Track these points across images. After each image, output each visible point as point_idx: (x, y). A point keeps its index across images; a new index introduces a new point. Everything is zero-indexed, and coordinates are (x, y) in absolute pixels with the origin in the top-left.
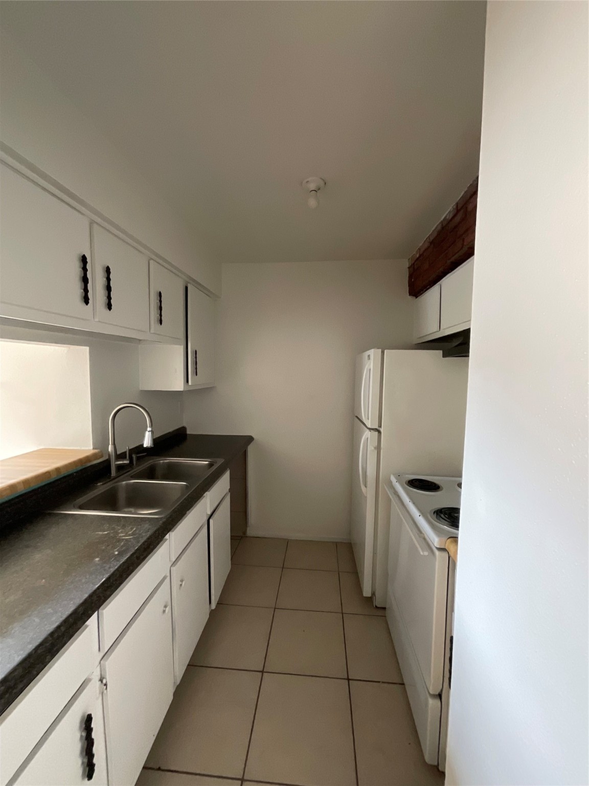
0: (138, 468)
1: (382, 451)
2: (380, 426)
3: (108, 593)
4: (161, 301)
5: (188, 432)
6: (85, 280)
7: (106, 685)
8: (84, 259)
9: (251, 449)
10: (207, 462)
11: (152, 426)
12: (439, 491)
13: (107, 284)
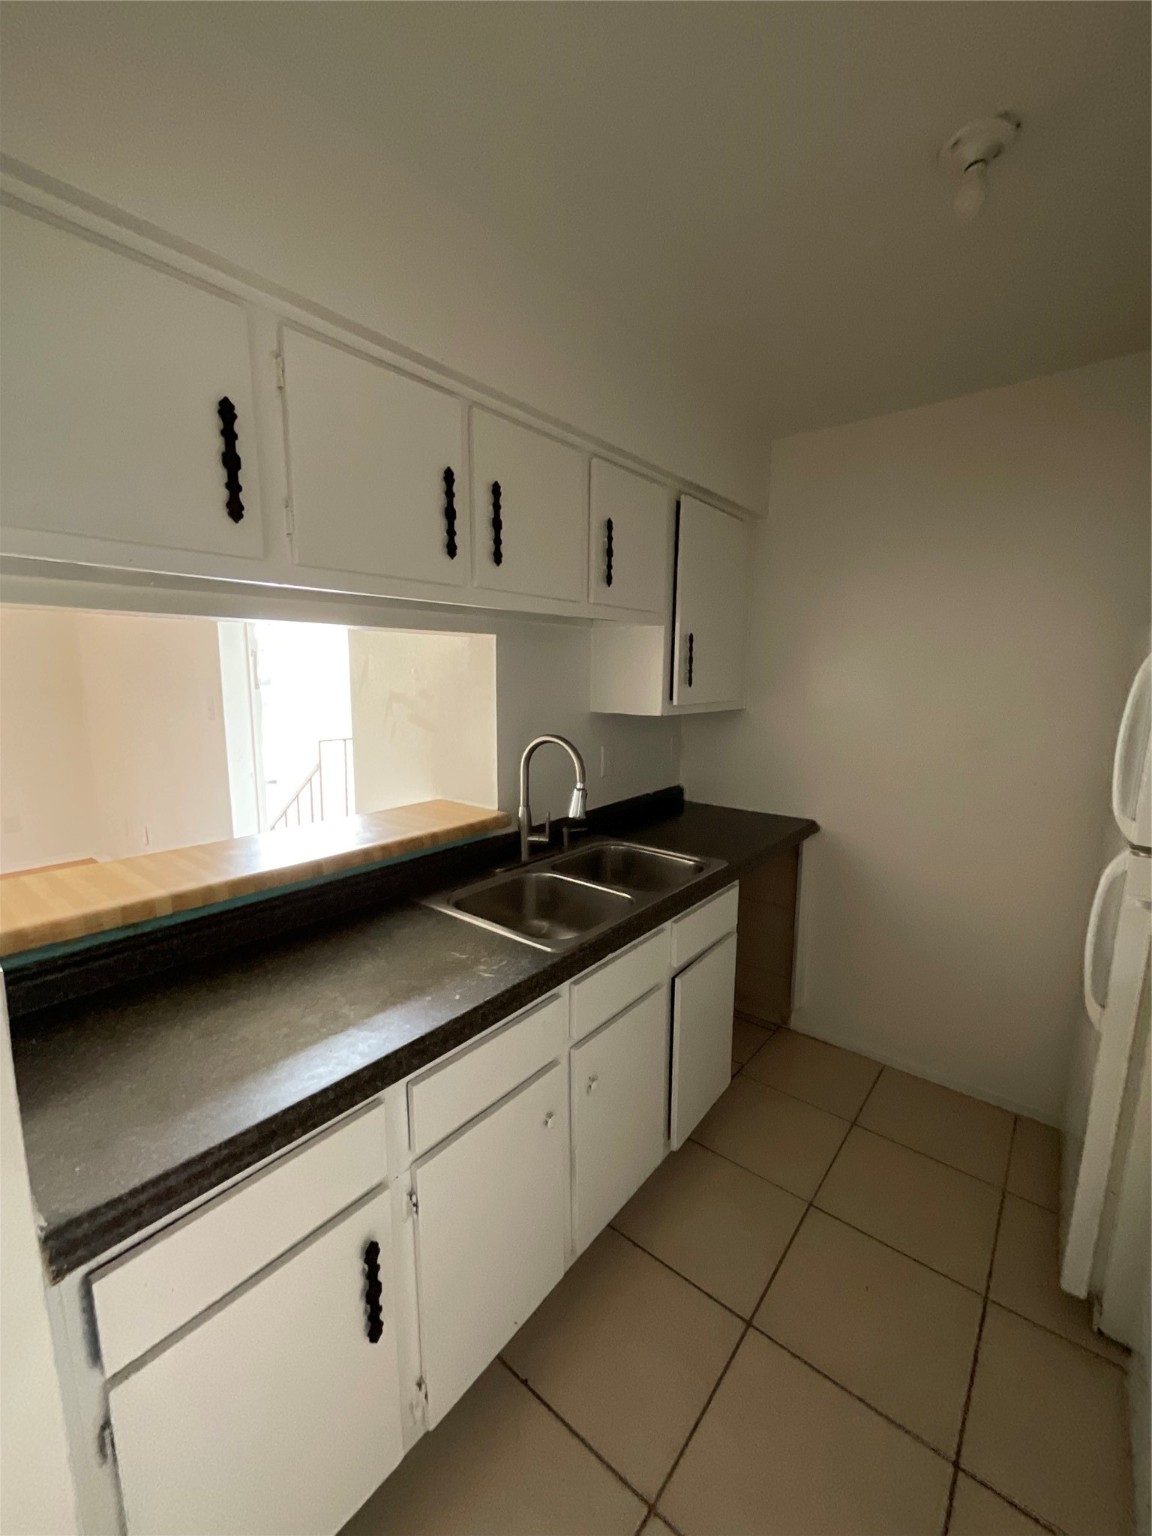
0: (569, 853)
3: (415, 1062)
4: (610, 538)
5: (687, 797)
6: (450, 514)
7: (416, 1205)
8: (449, 476)
9: (809, 847)
10: (691, 863)
11: (583, 781)
13: (492, 516)
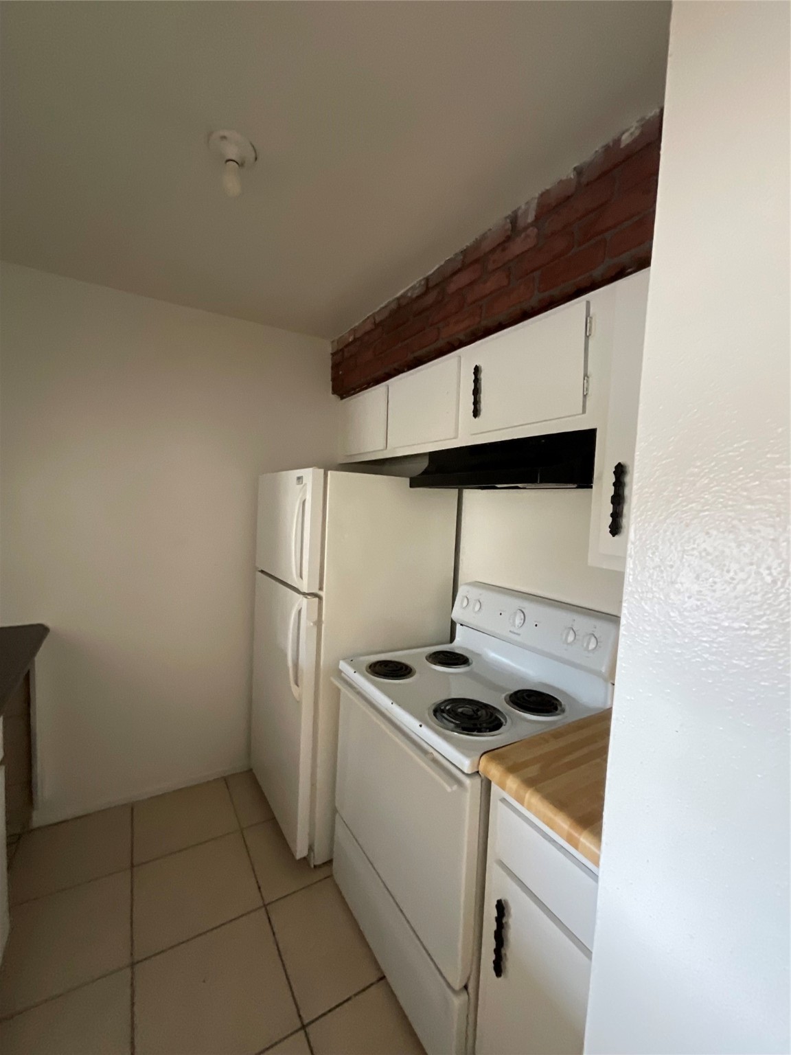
1: (323, 626)
2: (321, 589)
12: (412, 676)
